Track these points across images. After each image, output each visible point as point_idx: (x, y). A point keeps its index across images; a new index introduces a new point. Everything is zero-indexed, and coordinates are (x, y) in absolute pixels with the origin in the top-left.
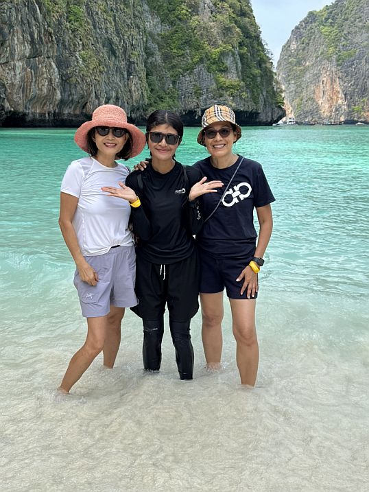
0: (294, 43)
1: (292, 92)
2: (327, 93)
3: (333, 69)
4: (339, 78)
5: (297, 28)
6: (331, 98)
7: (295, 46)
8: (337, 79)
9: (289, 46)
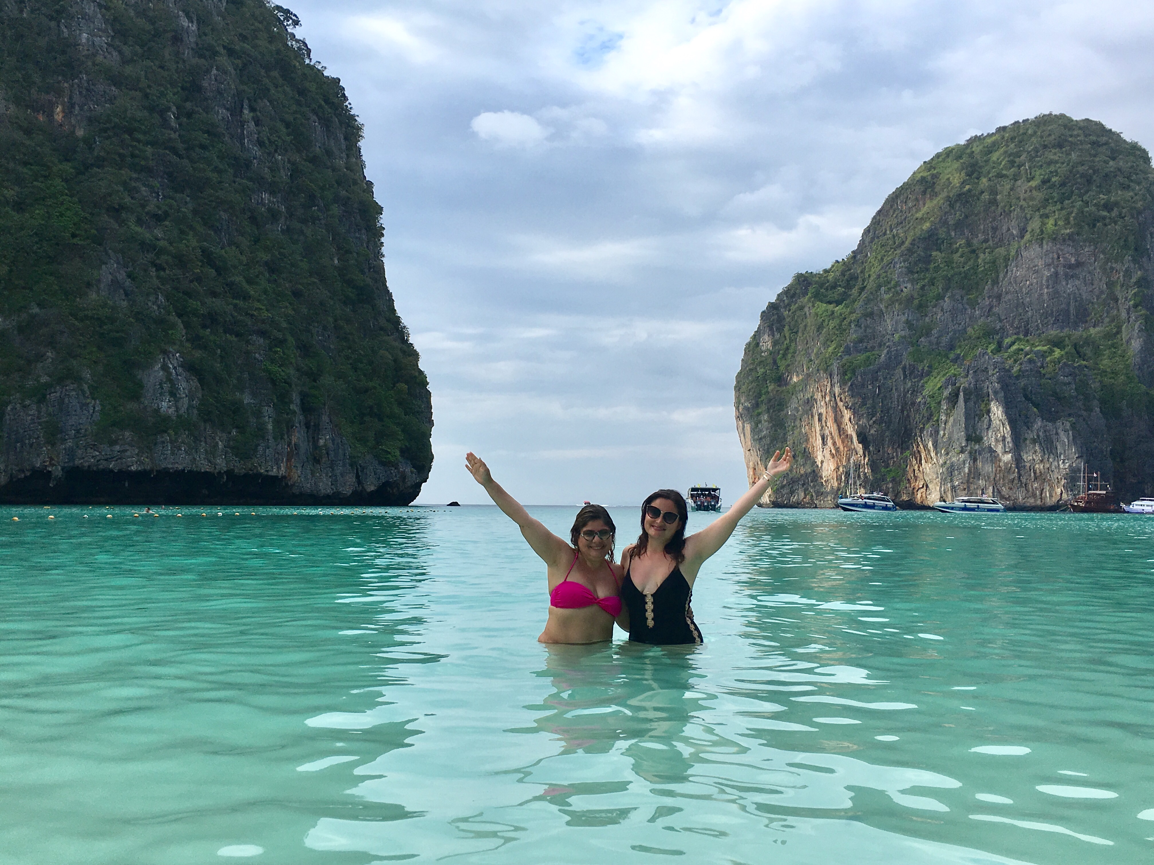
0: (766, 337)
1: (765, 437)
2: (830, 442)
3: (837, 390)
4: (847, 408)
5: (772, 306)
6: (837, 450)
7: (769, 344)
8: (846, 411)
9: (757, 344)
